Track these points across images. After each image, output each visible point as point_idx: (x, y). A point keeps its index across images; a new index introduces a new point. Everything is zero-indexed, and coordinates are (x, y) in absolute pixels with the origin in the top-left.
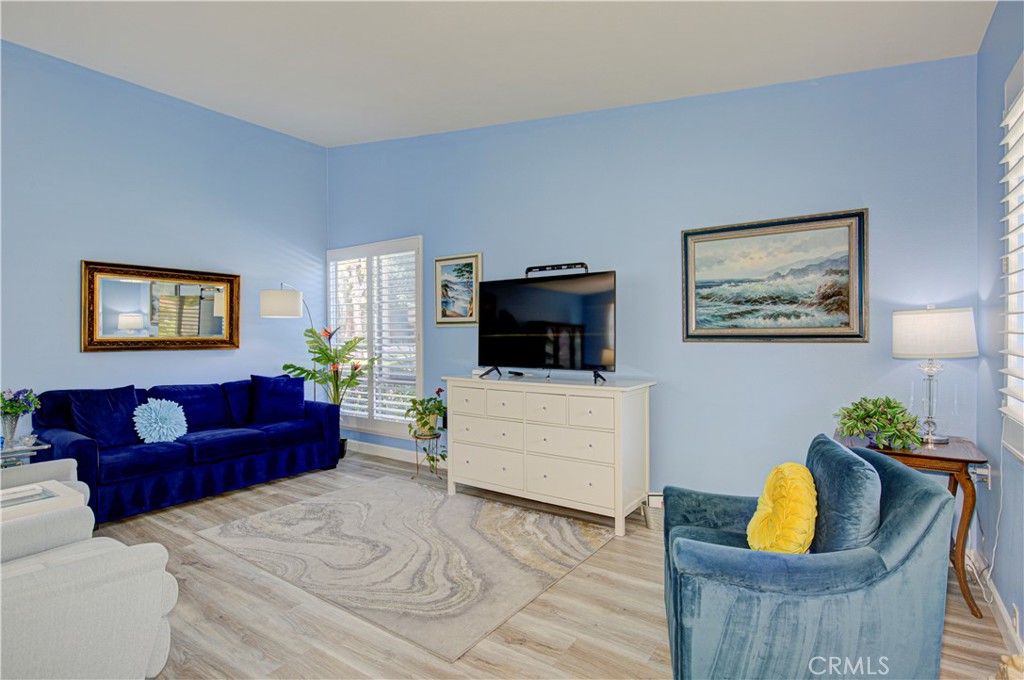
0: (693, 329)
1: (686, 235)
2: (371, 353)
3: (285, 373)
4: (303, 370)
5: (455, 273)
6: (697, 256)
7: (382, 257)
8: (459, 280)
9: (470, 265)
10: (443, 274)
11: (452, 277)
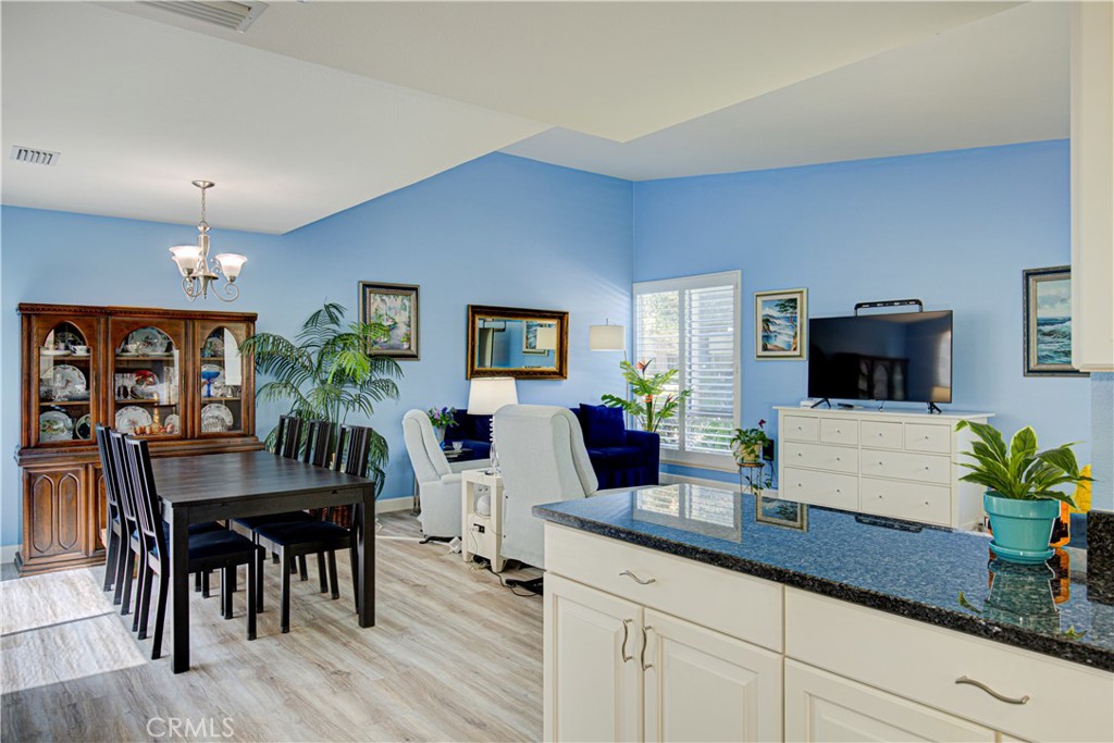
0: (1032, 366)
1: (1028, 274)
2: (682, 385)
3: (602, 403)
4: (619, 400)
5: (778, 308)
6: (1039, 295)
7: (693, 291)
8: (782, 315)
9: (795, 300)
10: (763, 308)
11: (774, 312)
